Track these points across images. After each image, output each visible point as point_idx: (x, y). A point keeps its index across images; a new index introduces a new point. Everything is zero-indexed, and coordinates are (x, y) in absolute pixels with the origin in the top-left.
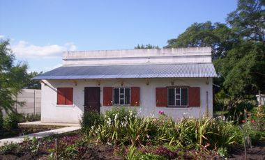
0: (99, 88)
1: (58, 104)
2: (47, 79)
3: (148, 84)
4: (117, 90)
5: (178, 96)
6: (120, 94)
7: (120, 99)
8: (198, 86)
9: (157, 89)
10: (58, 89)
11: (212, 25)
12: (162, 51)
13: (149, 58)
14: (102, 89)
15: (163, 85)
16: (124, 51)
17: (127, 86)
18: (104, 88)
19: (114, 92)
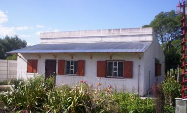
0: (56, 60)
1: (27, 72)
2: (21, 53)
3: (91, 58)
4: (68, 62)
5: (115, 69)
6: (71, 66)
7: (70, 69)
8: (131, 60)
9: (98, 62)
10: (28, 60)
11: (176, 13)
12: (112, 31)
13: (102, 37)
14: (57, 61)
15: (104, 59)
16: (83, 32)
17: (76, 59)
18: (59, 60)
19: (66, 64)
